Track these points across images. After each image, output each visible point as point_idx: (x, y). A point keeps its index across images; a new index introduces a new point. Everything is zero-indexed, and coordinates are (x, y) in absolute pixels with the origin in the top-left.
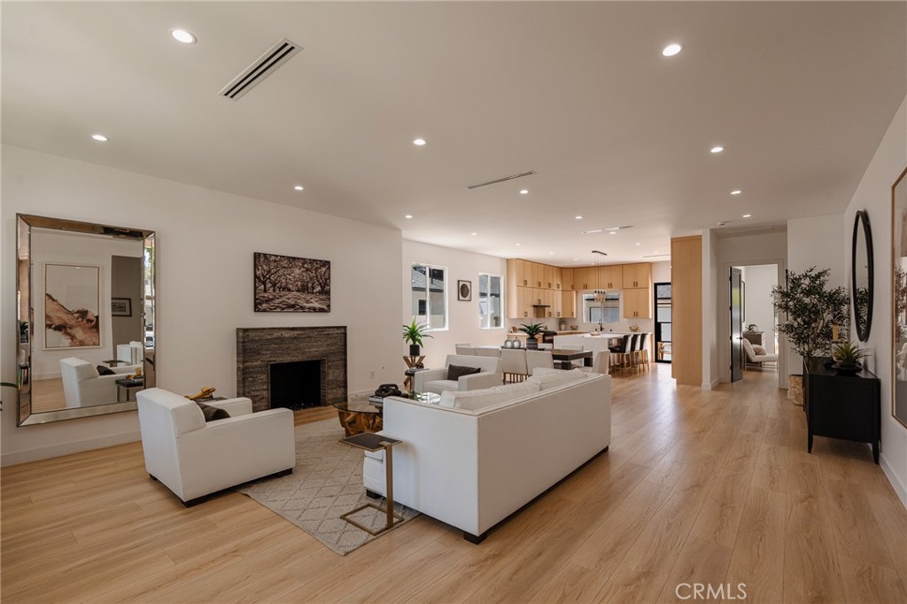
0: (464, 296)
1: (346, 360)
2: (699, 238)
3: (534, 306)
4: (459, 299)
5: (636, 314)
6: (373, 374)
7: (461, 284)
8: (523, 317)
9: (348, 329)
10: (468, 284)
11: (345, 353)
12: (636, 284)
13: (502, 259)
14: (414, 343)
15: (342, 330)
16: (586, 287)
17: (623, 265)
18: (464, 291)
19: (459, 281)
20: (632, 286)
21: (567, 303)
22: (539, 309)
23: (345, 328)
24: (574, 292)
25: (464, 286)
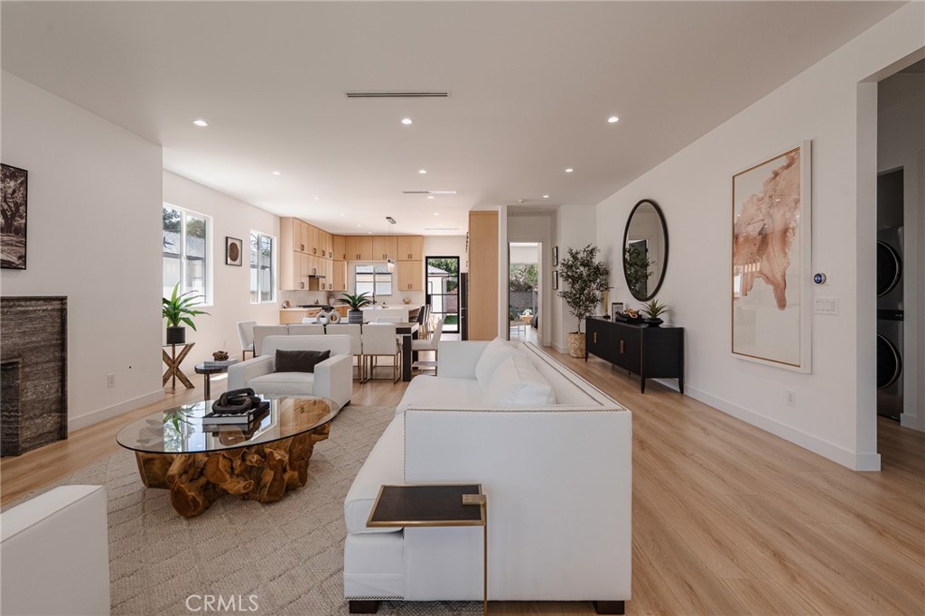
0: (234, 259)
1: (63, 360)
2: (496, 213)
3: (310, 276)
4: (227, 263)
5: (410, 286)
6: (111, 380)
7: (230, 242)
8: (299, 289)
9: (68, 301)
10: (238, 243)
11: (63, 346)
12: (410, 256)
13: (275, 215)
14: (175, 324)
15: (57, 305)
16: (359, 257)
17: (398, 236)
18: (233, 252)
19: (227, 238)
20: (406, 258)
21: (338, 274)
22: (313, 279)
23: (63, 300)
24: (346, 263)
25: (233, 245)
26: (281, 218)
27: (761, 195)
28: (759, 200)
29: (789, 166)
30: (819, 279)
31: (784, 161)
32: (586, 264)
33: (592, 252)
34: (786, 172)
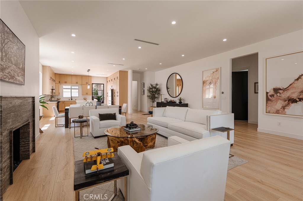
2: (127, 72)
3: (52, 89)
5: (87, 94)
12: (87, 83)
15: (32, 99)
16: (66, 82)
20: (85, 84)
21: (57, 89)
24: (60, 84)
26: (43, 66)
27: (210, 76)
28: (209, 77)
29: (216, 71)
30: (223, 93)
31: (215, 70)
32: (155, 88)
33: (157, 85)
34: (216, 72)
